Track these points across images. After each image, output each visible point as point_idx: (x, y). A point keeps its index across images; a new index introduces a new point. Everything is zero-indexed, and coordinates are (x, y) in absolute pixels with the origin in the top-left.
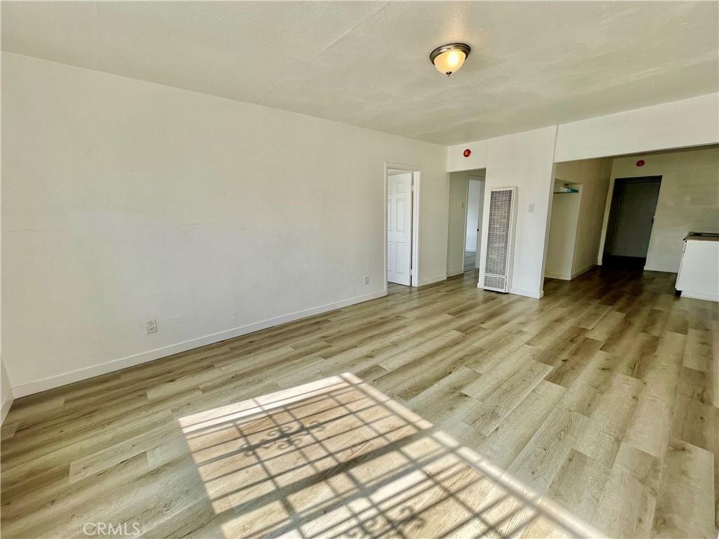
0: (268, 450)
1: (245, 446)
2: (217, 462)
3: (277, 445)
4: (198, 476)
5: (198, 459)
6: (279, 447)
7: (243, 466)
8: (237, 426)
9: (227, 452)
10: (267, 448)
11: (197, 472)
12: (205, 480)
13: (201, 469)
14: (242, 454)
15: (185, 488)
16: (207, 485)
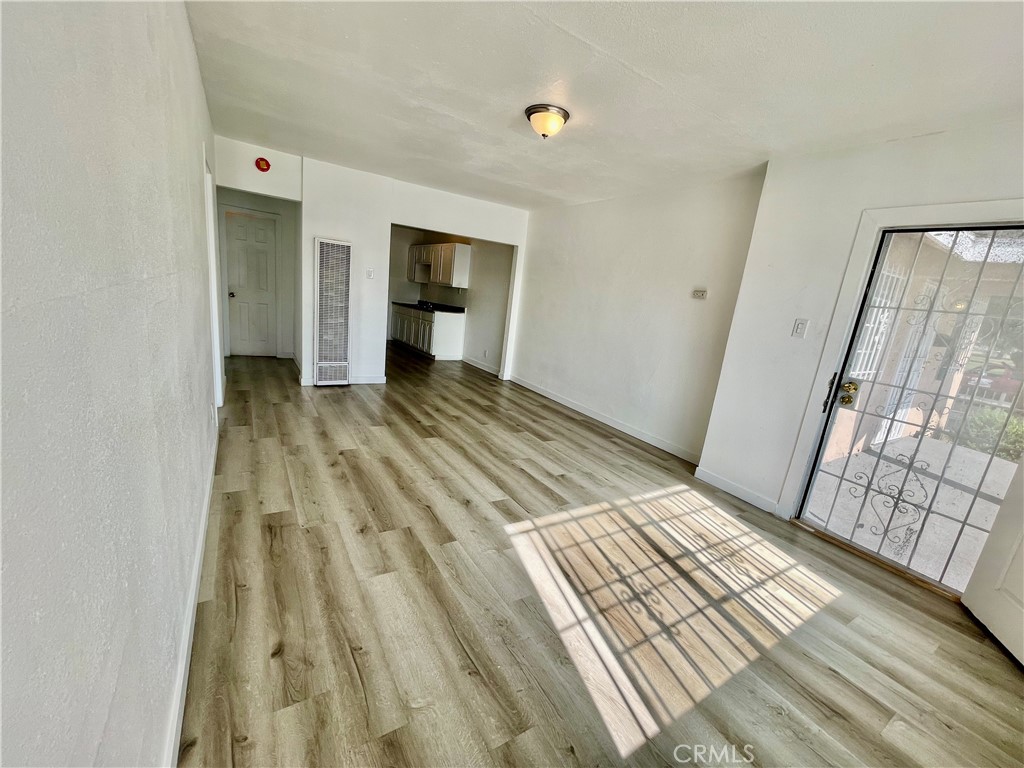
0: (663, 612)
1: (665, 636)
2: (700, 665)
3: (654, 605)
4: (727, 684)
5: (701, 692)
6: (658, 603)
7: (695, 635)
8: (628, 650)
9: (681, 655)
10: (661, 614)
11: (721, 687)
12: (729, 674)
13: (717, 683)
14: (677, 638)
15: (749, 695)
16: (734, 670)
